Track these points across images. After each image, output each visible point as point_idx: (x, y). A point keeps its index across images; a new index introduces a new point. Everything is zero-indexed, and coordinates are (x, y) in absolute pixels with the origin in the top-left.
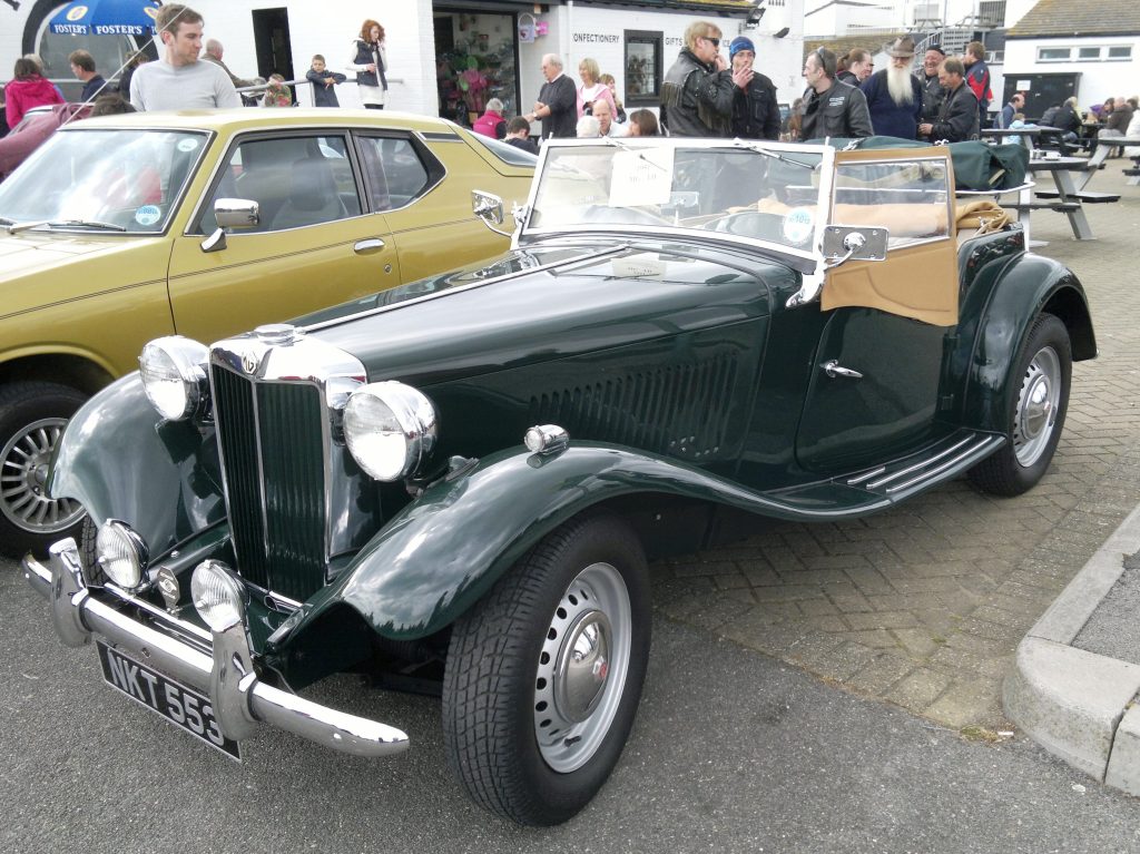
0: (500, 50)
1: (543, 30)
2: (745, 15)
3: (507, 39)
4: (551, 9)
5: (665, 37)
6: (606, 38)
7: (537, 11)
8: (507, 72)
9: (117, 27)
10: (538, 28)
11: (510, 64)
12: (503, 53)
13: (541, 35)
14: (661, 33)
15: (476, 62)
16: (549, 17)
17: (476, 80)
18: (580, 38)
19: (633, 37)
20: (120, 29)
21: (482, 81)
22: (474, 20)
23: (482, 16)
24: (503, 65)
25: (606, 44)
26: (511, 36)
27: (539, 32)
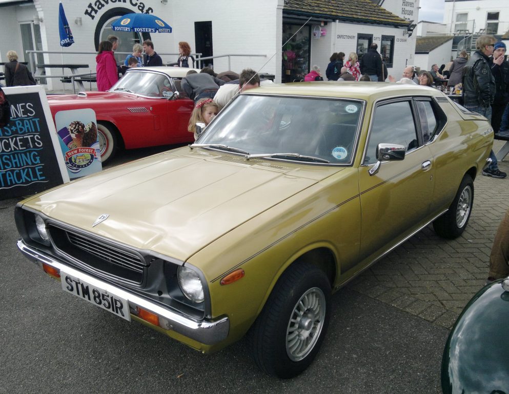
0: (302, 42)
1: (324, 33)
2: (407, 28)
3: (306, 37)
4: (328, 24)
5: (374, 37)
6: (349, 37)
7: (322, 24)
8: (305, 52)
9: (144, 29)
10: (322, 32)
11: (306, 48)
12: (304, 43)
13: (323, 35)
14: (372, 35)
15: (291, 47)
16: (327, 27)
17: (291, 55)
18: (339, 37)
19: (361, 36)
20: (145, 30)
21: (294, 56)
22: (290, 28)
23: (295, 26)
24: (303, 49)
25: (350, 39)
26: (307, 35)
27: (322, 34)
